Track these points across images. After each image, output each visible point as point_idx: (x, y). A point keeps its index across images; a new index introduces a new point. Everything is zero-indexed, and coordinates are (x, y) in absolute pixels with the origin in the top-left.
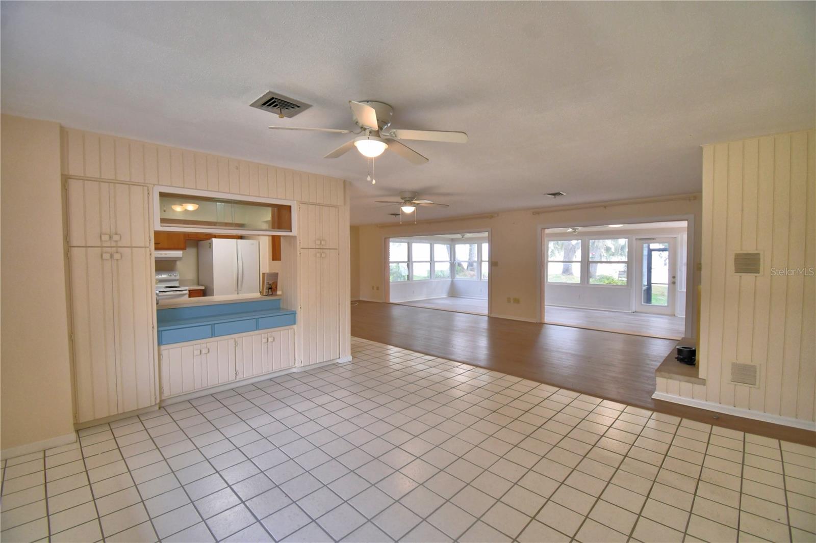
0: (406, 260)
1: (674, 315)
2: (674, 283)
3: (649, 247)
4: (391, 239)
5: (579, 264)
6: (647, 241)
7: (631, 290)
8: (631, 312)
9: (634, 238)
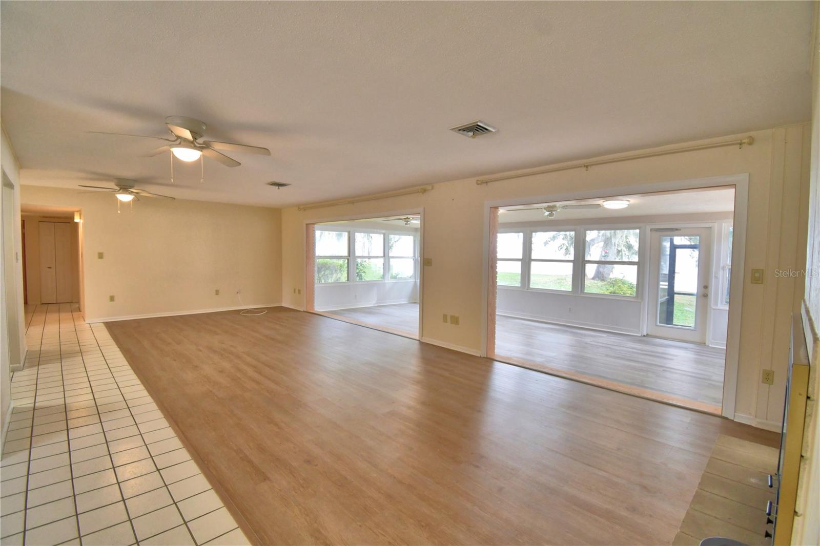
0: (346, 254)
1: (705, 343)
2: (705, 296)
3: (672, 241)
4: (316, 226)
5: (571, 264)
6: (669, 233)
7: (642, 303)
8: (640, 335)
9: (648, 228)
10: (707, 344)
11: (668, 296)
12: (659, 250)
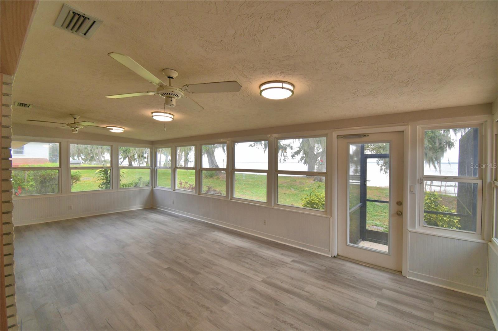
0: (58, 165)
1: (401, 272)
2: (400, 214)
7: (331, 219)
8: (330, 256)
9: (335, 135)
10: (403, 274)
11: (361, 202)
12: (346, 159)
